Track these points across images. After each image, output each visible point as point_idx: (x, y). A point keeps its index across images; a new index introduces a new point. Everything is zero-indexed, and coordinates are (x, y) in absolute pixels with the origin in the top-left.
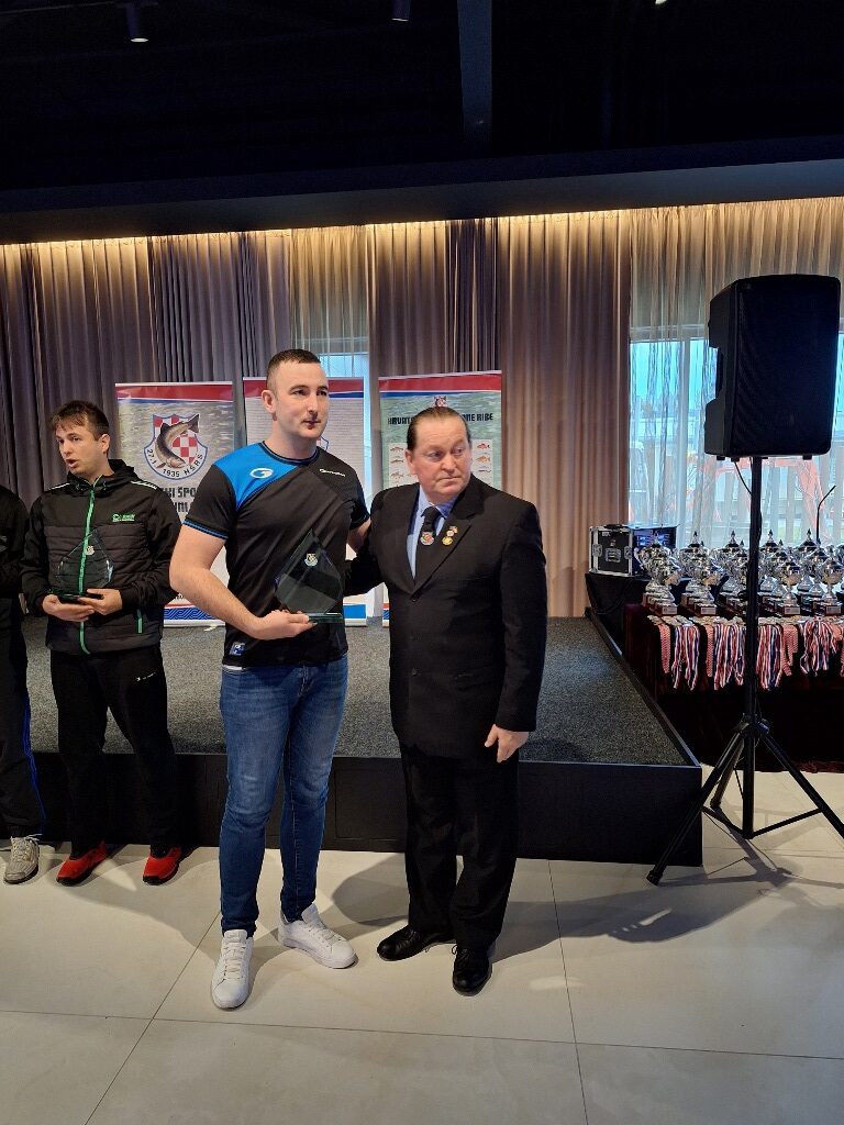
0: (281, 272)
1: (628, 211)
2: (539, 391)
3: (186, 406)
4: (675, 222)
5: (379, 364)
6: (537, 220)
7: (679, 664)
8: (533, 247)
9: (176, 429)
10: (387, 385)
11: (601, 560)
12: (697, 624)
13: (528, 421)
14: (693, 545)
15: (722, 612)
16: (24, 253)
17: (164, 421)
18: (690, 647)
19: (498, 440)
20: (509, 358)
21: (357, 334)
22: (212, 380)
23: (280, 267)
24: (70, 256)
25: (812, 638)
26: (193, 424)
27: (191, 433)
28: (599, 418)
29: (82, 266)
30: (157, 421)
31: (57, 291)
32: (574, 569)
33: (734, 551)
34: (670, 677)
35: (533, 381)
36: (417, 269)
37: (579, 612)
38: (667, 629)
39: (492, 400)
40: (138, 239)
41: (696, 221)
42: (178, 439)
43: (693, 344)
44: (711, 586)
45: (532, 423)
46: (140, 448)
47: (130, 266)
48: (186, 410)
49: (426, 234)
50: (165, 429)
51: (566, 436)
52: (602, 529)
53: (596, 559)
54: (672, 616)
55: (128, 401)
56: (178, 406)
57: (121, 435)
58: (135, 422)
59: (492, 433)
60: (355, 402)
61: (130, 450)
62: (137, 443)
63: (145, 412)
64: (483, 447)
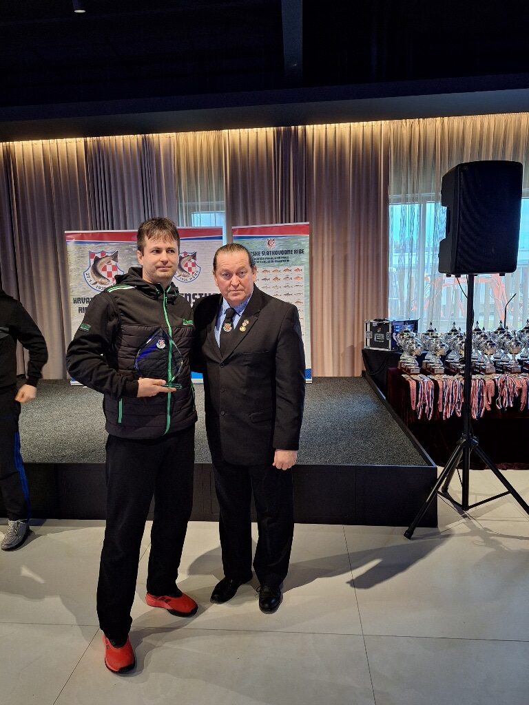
0: (169, 161)
1: (388, 121)
2: (333, 235)
3: (111, 245)
4: (417, 129)
5: (232, 218)
6: (331, 127)
7: (421, 404)
8: (328, 144)
9: (103, 260)
10: (237, 232)
11: (372, 341)
12: (433, 380)
13: (325, 254)
14: (429, 331)
15: (448, 372)
16: (5, 148)
17: (96, 255)
18: (428, 393)
19: (307, 266)
20: (314, 213)
21: (218, 200)
22: (126, 229)
23: (169, 157)
24: (34, 150)
25: (503, 387)
26: (115, 257)
27: (113, 263)
28: (370, 252)
29: (42, 156)
30: (92, 255)
31: (26, 172)
32: (355, 346)
33: (455, 334)
34: (416, 412)
35: (328, 229)
36: (255, 156)
37: (358, 373)
38: (415, 383)
39: (304, 241)
40: (78, 139)
41: (430, 129)
42: (105, 267)
43: (428, 205)
44: (441, 356)
45: (328, 255)
46: (81, 272)
47: (73, 156)
48: (110, 248)
49: (261, 136)
50: (97, 260)
51: (350, 263)
52: (372, 321)
53: (368, 340)
54: (417, 374)
55: (73, 242)
56: (105, 246)
57: (68, 264)
58: (77, 255)
59: (303, 261)
60: (217, 243)
61: (75, 273)
62: (79, 269)
63: (84, 249)
64: (298, 270)
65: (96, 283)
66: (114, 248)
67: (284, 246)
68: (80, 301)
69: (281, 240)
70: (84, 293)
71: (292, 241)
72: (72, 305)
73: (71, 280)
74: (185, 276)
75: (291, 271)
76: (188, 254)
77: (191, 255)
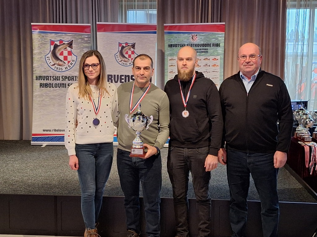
10: (168, 28)
17: (56, 43)
19: (222, 56)
26: (70, 45)
27: (69, 49)
30: (52, 42)
39: (220, 37)
42: (63, 51)
46: (43, 55)
48: (67, 37)
50: (56, 47)
55: (37, 32)
56: (63, 36)
57: (33, 49)
58: (41, 42)
59: (220, 53)
60: (152, 36)
61: (38, 57)
62: (41, 53)
63: (46, 38)
64: (215, 59)
65: (55, 64)
66: (70, 37)
67: (204, 40)
68: (41, 78)
69: (202, 36)
70: (44, 72)
71: (211, 37)
72: (35, 81)
73: (35, 62)
74: (125, 61)
75: (209, 60)
76: (129, 44)
77: (131, 45)
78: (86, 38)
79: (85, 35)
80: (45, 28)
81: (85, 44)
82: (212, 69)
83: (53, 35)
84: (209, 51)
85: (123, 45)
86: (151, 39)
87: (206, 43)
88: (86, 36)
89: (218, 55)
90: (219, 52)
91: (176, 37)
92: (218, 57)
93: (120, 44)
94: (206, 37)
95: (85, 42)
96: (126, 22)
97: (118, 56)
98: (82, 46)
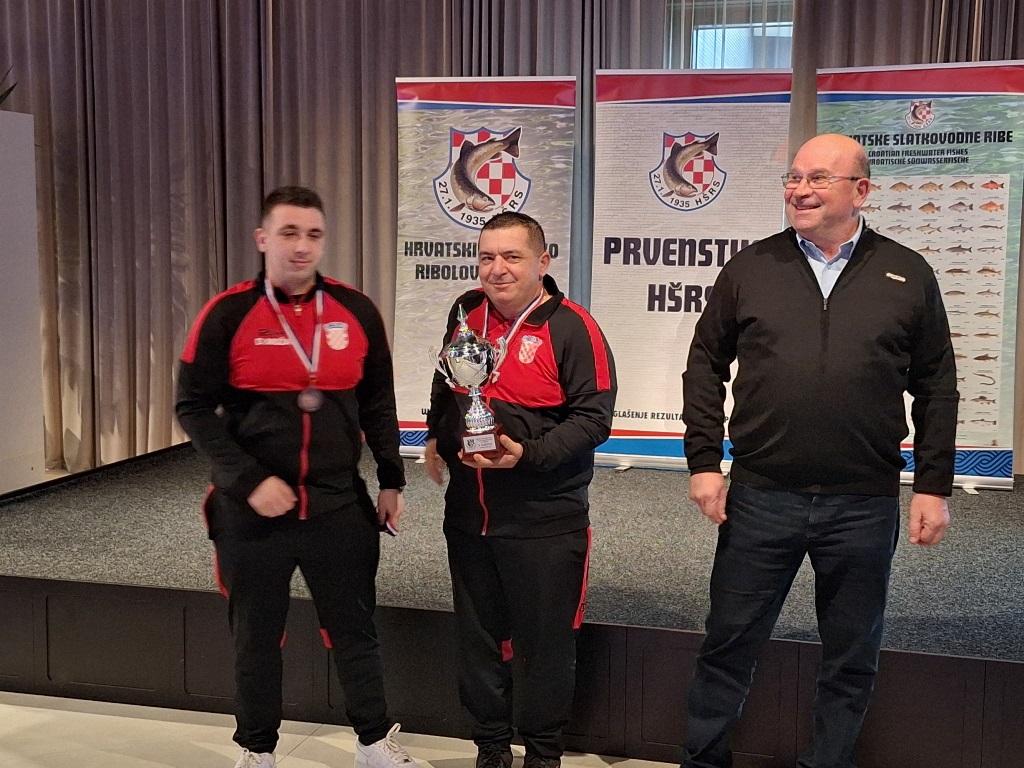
3: (504, 114)
10: (829, 82)
17: (467, 138)
19: (1019, 175)
26: (511, 144)
30: (457, 137)
39: (1013, 109)
42: (487, 166)
48: (501, 120)
50: (468, 150)
55: (413, 106)
56: (489, 115)
57: (399, 158)
58: (422, 138)
59: (1009, 163)
60: (776, 110)
61: (413, 182)
62: (424, 171)
63: (439, 123)
64: (992, 185)
65: (463, 205)
66: (510, 120)
67: (957, 120)
68: (420, 249)
69: (951, 105)
70: (431, 231)
71: (979, 109)
72: (401, 258)
73: (403, 198)
74: (683, 195)
75: (971, 186)
76: (696, 139)
77: (703, 140)
78: (562, 120)
79: (557, 113)
80: (436, 92)
81: (557, 140)
82: (979, 217)
83: (461, 113)
84: (970, 157)
85: (677, 140)
86: (773, 120)
87: (961, 131)
88: (562, 116)
89: (1004, 171)
90: (1007, 159)
91: (859, 113)
92: (1005, 178)
93: (668, 139)
94: (966, 110)
95: (556, 135)
96: (688, 64)
97: (662, 177)
98: (547, 148)
